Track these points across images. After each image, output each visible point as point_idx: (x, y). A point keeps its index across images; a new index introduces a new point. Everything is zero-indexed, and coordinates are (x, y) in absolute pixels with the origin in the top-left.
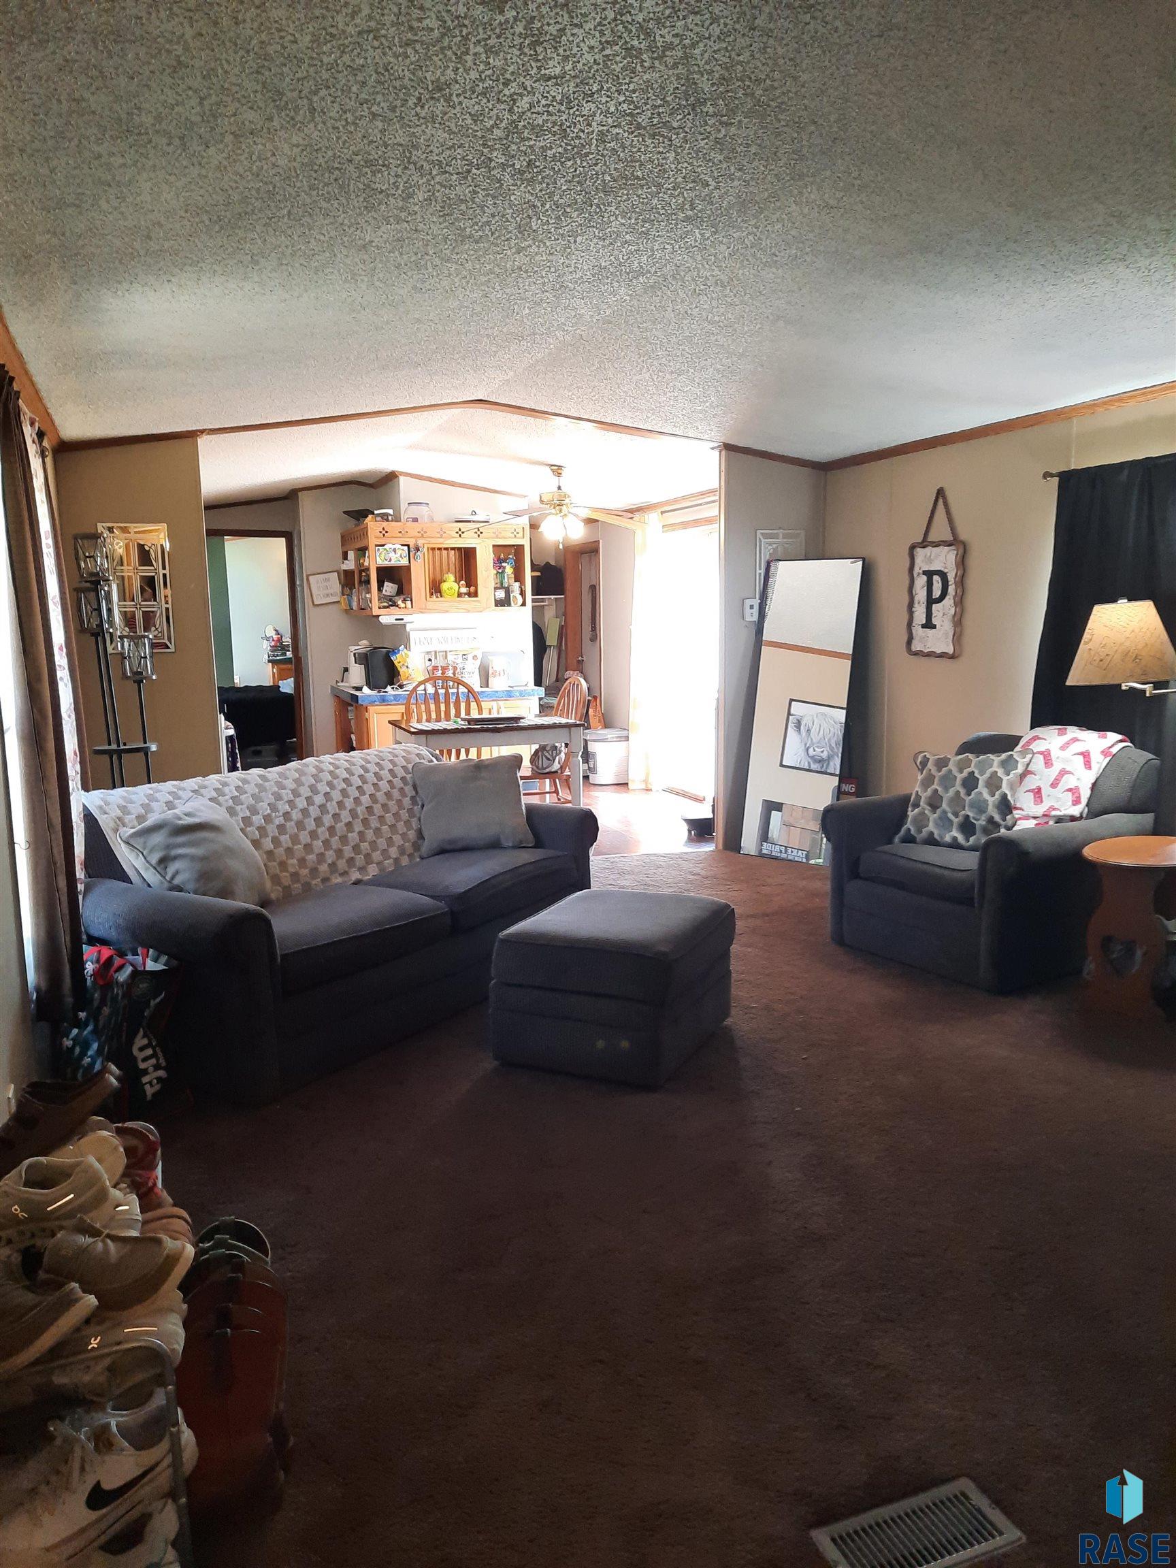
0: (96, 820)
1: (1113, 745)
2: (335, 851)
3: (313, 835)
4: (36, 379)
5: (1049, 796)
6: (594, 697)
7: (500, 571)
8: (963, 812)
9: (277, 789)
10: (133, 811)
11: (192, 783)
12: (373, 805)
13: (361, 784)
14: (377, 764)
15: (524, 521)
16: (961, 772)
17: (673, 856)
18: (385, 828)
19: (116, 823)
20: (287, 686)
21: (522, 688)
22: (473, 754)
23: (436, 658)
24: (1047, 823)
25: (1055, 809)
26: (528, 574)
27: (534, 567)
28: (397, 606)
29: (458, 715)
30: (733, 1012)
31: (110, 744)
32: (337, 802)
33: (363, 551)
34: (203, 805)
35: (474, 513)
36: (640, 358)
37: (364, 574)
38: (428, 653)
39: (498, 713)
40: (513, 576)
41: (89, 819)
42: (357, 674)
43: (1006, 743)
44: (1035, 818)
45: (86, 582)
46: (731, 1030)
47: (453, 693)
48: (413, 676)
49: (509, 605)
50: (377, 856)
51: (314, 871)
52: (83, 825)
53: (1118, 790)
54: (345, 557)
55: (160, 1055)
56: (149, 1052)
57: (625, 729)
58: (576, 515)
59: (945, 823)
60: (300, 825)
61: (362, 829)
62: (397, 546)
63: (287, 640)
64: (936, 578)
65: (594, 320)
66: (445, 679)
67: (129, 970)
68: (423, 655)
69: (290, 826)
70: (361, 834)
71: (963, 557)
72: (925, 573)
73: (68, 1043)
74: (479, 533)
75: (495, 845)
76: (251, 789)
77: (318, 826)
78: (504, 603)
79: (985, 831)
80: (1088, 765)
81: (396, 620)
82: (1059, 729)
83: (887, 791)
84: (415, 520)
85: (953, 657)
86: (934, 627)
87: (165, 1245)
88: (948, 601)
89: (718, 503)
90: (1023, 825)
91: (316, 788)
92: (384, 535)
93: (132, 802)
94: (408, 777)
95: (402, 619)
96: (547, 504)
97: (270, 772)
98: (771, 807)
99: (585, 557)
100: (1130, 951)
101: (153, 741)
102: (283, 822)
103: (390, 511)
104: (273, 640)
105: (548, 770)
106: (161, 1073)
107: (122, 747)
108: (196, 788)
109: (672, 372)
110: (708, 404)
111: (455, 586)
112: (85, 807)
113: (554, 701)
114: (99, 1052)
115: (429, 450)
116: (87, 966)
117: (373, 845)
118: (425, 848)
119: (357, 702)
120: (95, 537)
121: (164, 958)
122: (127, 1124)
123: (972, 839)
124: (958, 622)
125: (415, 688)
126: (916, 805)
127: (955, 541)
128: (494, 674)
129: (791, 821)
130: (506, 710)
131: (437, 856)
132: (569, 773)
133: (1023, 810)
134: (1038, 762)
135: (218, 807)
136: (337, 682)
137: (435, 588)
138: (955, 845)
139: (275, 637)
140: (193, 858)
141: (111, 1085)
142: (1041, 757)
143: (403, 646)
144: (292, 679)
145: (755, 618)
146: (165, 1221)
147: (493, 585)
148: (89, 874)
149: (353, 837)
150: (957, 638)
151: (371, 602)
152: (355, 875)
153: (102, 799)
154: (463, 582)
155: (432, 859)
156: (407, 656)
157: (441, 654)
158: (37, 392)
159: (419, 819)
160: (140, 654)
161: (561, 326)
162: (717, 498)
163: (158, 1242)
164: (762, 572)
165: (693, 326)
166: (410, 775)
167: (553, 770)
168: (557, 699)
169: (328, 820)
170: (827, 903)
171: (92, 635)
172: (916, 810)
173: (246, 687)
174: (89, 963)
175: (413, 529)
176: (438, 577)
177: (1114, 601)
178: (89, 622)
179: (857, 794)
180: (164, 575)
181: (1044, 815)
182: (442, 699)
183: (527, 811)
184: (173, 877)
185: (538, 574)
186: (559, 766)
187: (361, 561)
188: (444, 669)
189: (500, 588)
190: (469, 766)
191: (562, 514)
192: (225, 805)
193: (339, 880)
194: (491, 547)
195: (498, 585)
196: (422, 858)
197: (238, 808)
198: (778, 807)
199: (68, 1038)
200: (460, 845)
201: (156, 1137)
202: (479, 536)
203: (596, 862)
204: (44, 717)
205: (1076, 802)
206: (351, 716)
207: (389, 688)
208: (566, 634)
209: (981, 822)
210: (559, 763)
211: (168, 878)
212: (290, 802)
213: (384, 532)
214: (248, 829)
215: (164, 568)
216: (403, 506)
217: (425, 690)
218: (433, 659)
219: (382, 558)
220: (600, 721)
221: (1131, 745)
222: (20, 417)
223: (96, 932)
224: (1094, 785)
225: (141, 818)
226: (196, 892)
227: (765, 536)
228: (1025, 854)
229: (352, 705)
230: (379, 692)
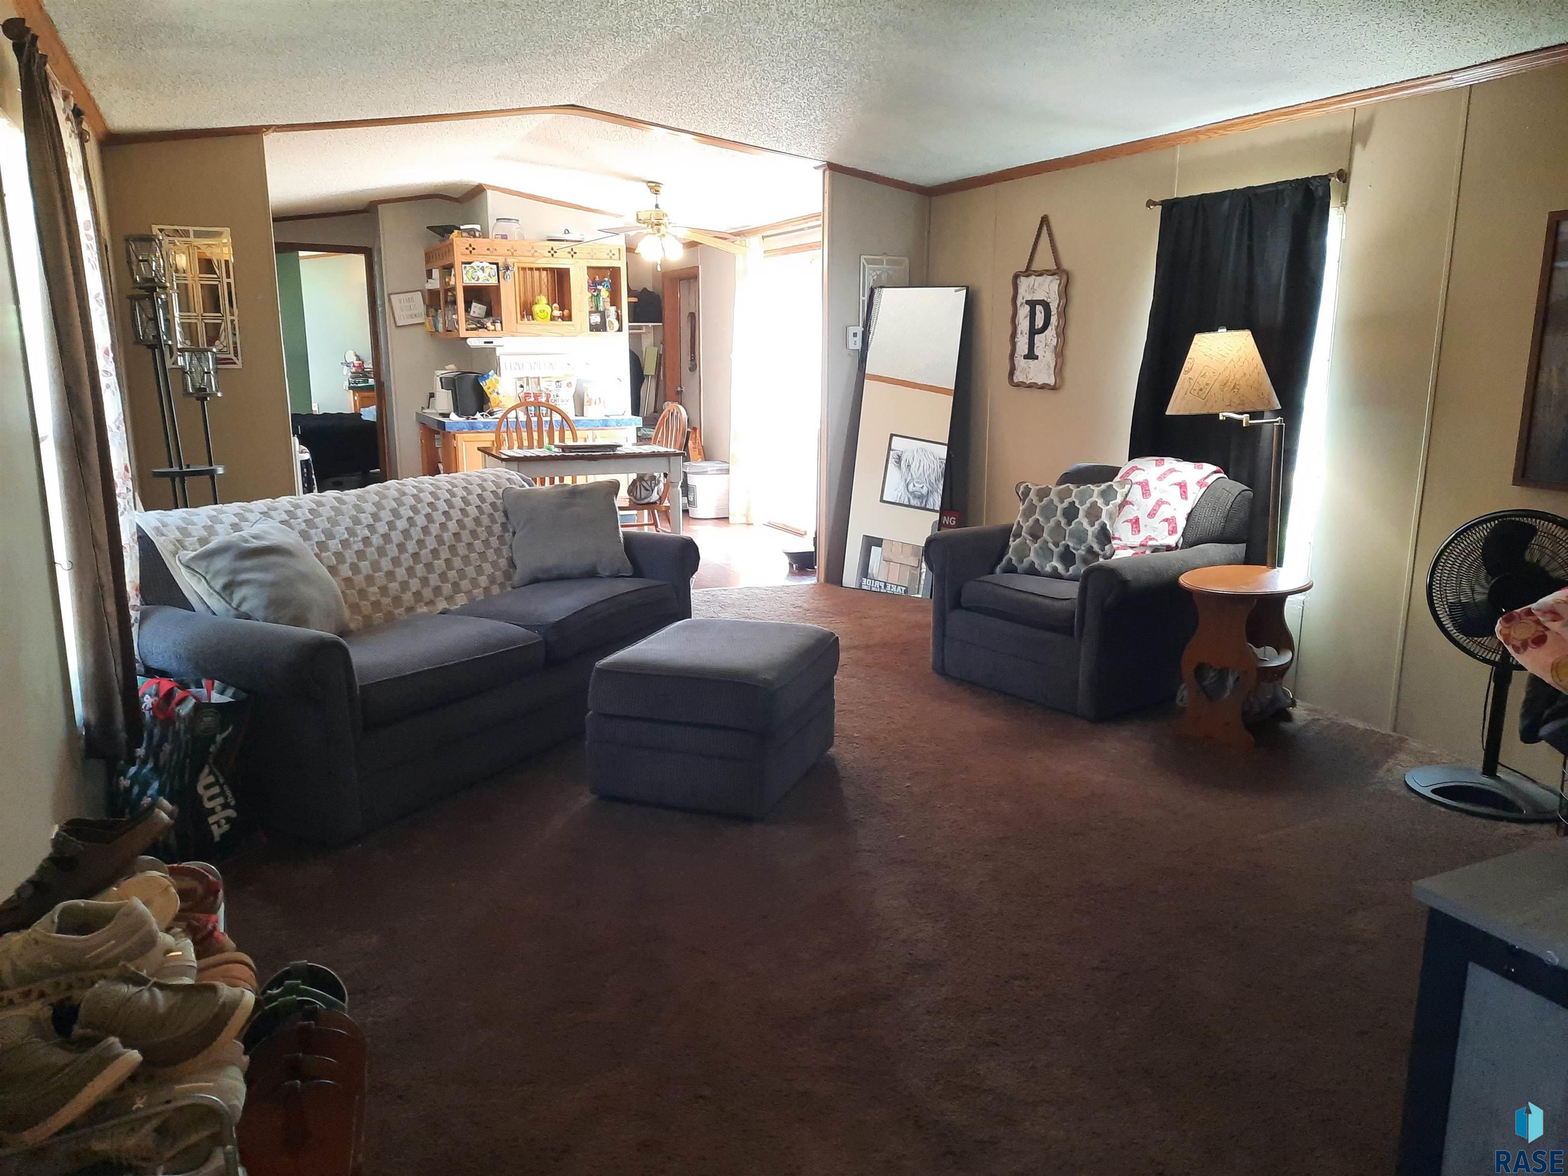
0: (152, 541)
1: (1208, 476)
2: (420, 579)
3: (396, 561)
4: (73, 52)
5: (1146, 526)
6: (691, 431)
7: (595, 294)
8: (1064, 542)
9: (355, 513)
10: (194, 533)
11: (260, 505)
12: (461, 531)
13: (447, 509)
14: (465, 488)
15: (619, 242)
16: (1062, 502)
17: (774, 590)
18: (473, 556)
19: (175, 545)
20: (369, 414)
21: (620, 418)
22: (568, 480)
23: (528, 384)
24: (1144, 553)
25: (1151, 539)
26: (625, 300)
27: (630, 293)
28: (486, 328)
29: (551, 442)
30: (836, 741)
31: (172, 467)
32: (422, 528)
33: (448, 269)
34: (273, 528)
35: (567, 232)
36: (742, 63)
37: (450, 294)
38: (520, 379)
39: (594, 441)
40: (609, 300)
41: (144, 540)
42: (444, 400)
43: (1107, 474)
44: (1132, 548)
45: (141, 288)
46: (833, 760)
47: (546, 422)
48: (503, 403)
49: (605, 330)
50: (465, 584)
51: (397, 600)
52: (137, 547)
53: (1212, 520)
54: (429, 275)
55: (229, 793)
56: (216, 790)
57: (726, 462)
58: (675, 237)
59: (1046, 553)
60: (381, 551)
61: (449, 556)
62: (485, 264)
63: (369, 366)
64: (1039, 308)
65: (695, 17)
66: (538, 405)
67: (191, 702)
68: (514, 381)
69: (371, 551)
70: (447, 561)
71: (1066, 287)
72: (1028, 302)
73: (125, 782)
74: (573, 254)
75: (591, 574)
76: (326, 512)
77: (400, 552)
78: (600, 327)
79: (1085, 561)
80: (1184, 494)
81: (485, 343)
82: (1157, 460)
83: (986, 523)
84: (504, 237)
85: (1054, 388)
86: (1036, 358)
87: (220, 992)
88: (1051, 332)
89: (821, 228)
90: (1120, 554)
91: (399, 512)
92: (471, 252)
93: (194, 524)
94: (499, 502)
95: (492, 342)
96: (644, 223)
97: (346, 495)
98: (871, 542)
99: (683, 285)
100: (1222, 674)
101: (219, 464)
102: (362, 547)
103: (478, 227)
104: (354, 366)
105: (646, 501)
106: (231, 813)
107: (185, 469)
108: (265, 509)
109: (775, 80)
110: (812, 118)
111: (548, 309)
112: (139, 528)
113: (652, 433)
114: (160, 792)
115: (519, 161)
116: (145, 699)
117: (462, 574)
118: (517, 578)
119: (444, 429)
120: (149, 239)
121: (230, 691)
122: (184, 864)
123: (1071, 569)
124: (1060, 353)
125: (505, 416)
126: (1018, 535)
127: (1059, 271)
128: (590, 402)
129: (891, 557)
130: (602, 438)
131: (531, 586)
132: (669, 505)
133: (1121, 540)
134: (1137, 491)
135: (290, 530)
136: (423, 408)
137: (527, 311)
138: (1055, 575)
139: (357, 363)
140: (262, 584)
141: (162, 819)
142: (1139, 487)
143: (492, 371)
144: (375, 407)
145: (859, 346)
146: (225, 966)
147: (588, 309)
148: (145, 600)
149: (440, 564)
150: (1059, 369)
151: (458, 323)
152: (442, 605)
153: (158, 520)
154: (556, 305)
155: (522, 588)
156: (497, 381)
157: (533, 380)
158: (75, 69)
159: (511, 547)
160: (203, 370)
161: (658, 22)
162: (820, 222)
163: (213, 989)
164: (866, 298)
165: (798, 28)
166: (501, 501)
167: (651, 501)
168: (655, 430)
169: (411, 547)
170: (930, 633)
171: (149, 346)
172: (1018, 540)
173: (325, 414)
174: (147, 696)
175: (502, 247)
176: (530, 299)
177: (1215, 330)
178: (144, 332)
179: (958, 526)
180: (229, 284)
181: (1142, 545)
182: (534, 426)
183: (624, 538)
184: (239, 605)
185: (634, 300)
186: (658, 497)
187: (447, 280)
188: (536, 396)
189: (595, 313)
190: (562, 492)
191: (660, 234)
192: (298, 528)
193: (425, 609)
194: (586, 269)
195: (593, 309)
196: (513, 588)
197: (313, 532)
198: (878, 542)
199: (125, 778)
200: (555, 573)
201: (218, 879)
202: (572, 256)
203: (696, 595)
204: (86, 425)
205: (1173, 531)
206: (438, 444)
207: (478, 415)
208: (665, 363)
209: (1081, 552)
210: (658, 494)
211: (234, 604)
212: (370, 527)
213: (471, 249)
214: (323, 554)
215: (228, 276)
216: (492, 222)
217: (517, 418)
218: (525, 385)
219: (470, 276)
220: (700, 454)
221: (1225, 476)
222: (48, 86)
223: (154, 664)
224: (1190, 515)
225: (203, 541)
226: (266, 620)
227: (869, 262)
228: (1124, 583)
229: (438, 433)
230: (468, 419)
